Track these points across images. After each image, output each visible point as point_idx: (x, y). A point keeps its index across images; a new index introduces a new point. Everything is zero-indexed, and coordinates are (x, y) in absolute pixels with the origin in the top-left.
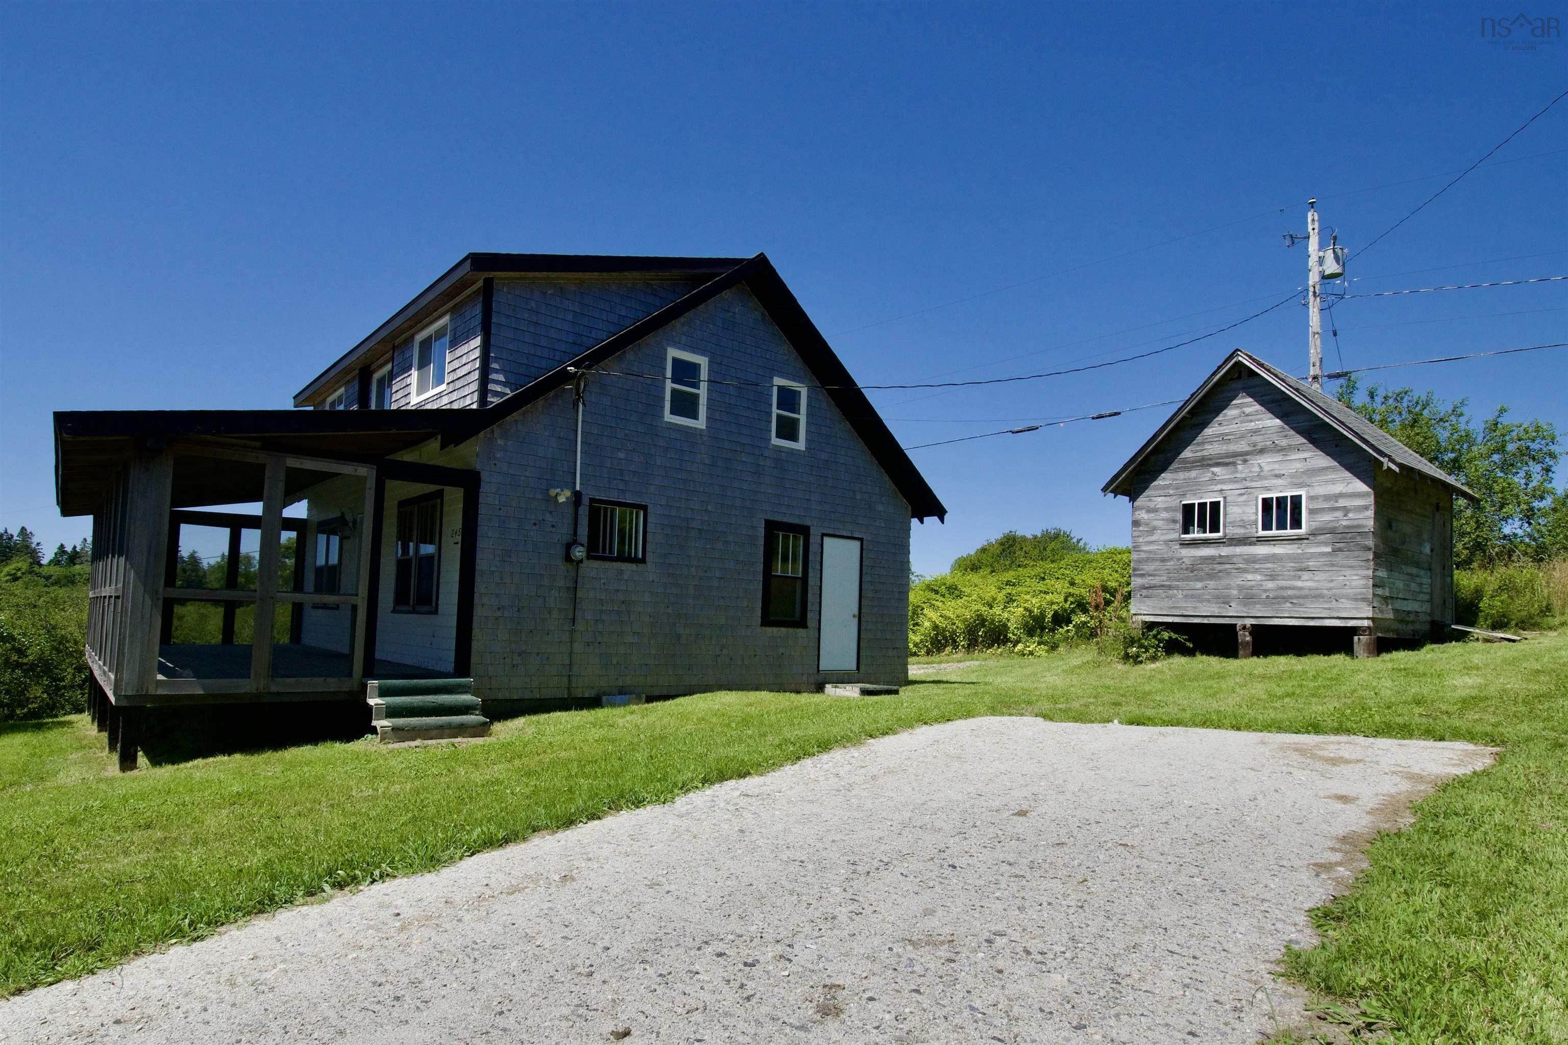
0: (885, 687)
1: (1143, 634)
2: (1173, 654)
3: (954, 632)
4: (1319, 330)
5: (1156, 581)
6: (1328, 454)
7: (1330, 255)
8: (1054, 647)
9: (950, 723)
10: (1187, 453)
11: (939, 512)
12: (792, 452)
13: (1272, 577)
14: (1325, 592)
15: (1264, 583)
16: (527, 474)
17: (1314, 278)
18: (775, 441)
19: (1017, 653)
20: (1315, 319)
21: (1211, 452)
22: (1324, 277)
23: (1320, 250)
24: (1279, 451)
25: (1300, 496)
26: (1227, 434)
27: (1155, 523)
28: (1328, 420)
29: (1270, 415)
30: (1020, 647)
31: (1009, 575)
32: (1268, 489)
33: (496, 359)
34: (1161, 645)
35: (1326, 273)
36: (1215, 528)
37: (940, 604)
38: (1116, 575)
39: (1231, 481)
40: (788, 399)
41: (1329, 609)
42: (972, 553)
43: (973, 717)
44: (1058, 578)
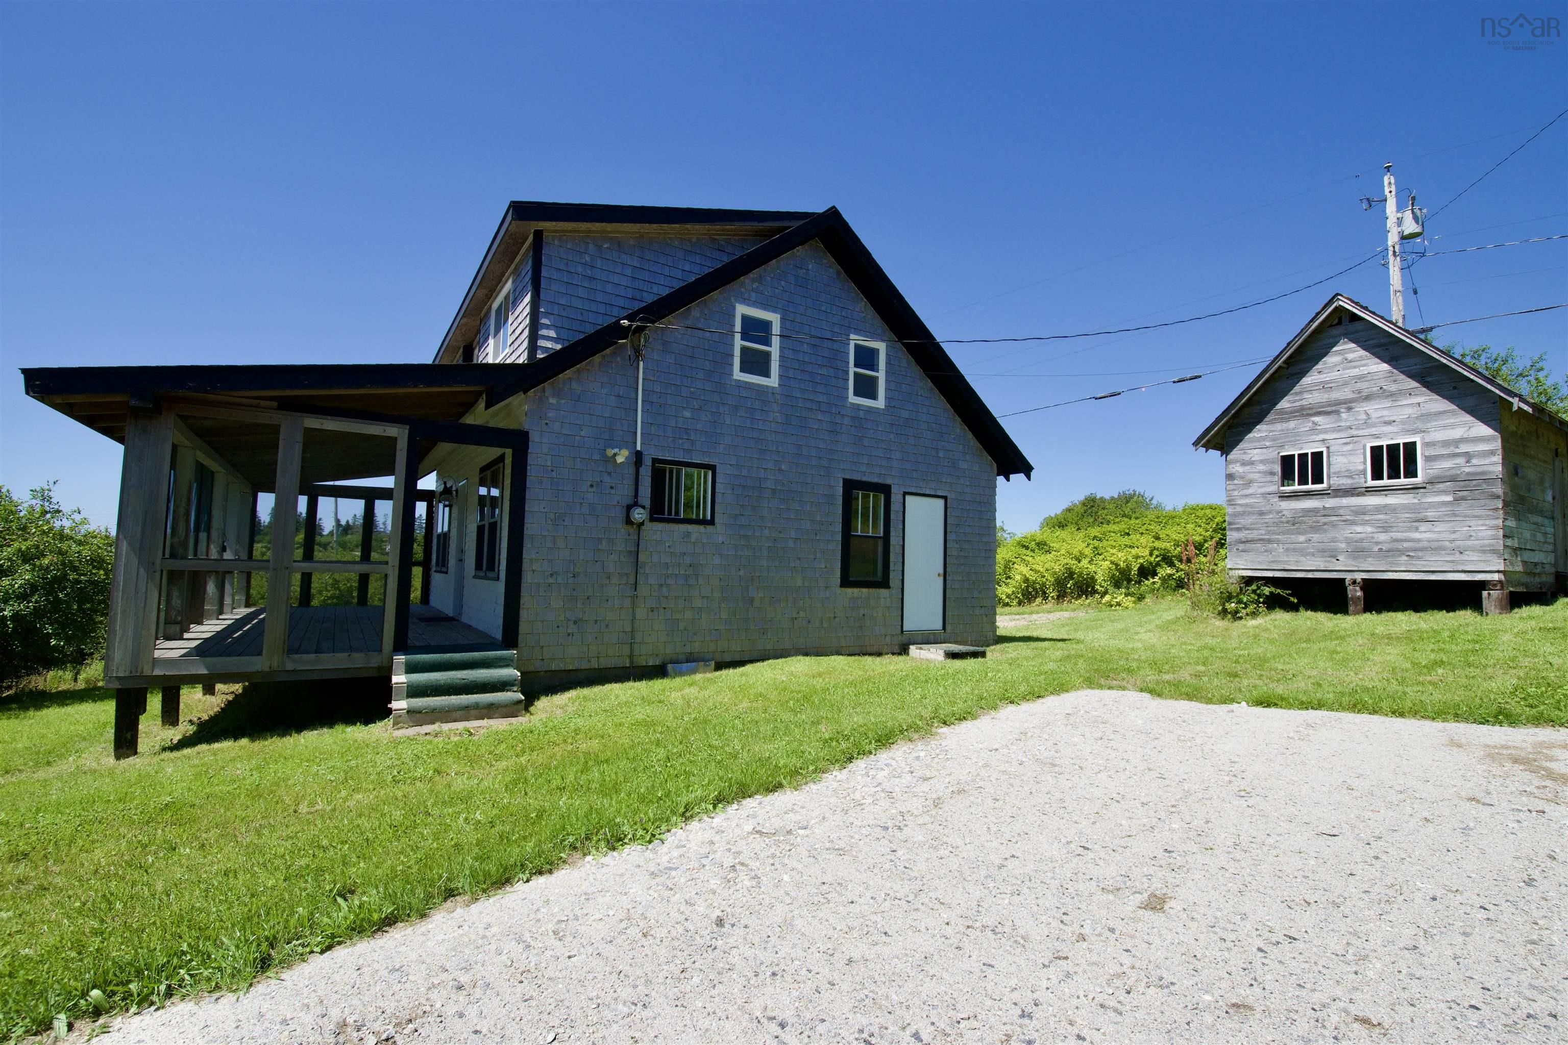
0: (972, 649)
1: (1241, 589)
2: (1274, 609)
3: (1044, 584)
4: (1400, 288)
5: (1253, 535)
6: (1444, 397)
7: (1408, 215)
8: (1141, 598)
9: (1040, 700)
10: (1284, 404)
11: (1026, 468)
12: (870, 410)
13: (1385, 529)
14: (1447, 544)
15: (1375, 535)
16: (583, 433)
17: (1393, 238)
18: (853, 399)
19: (1104, 604)
20: (1395, 277)
21: (1311, 401)
22: (1404, 238)
23: (1398, 211)
24: (1387, 397)
25: (1414, 443)
26: (1327, 382)
27: (1251, 476)
28: (1445, 361)
29: (1377, 360)
30: (1107, 598)
31: (1095, 531)
32: (1377, 437)
33: (547, 314)
34: (1261, 600)
35: (1405, 233)
36: (1318, 479)
37: (1030, 559)
38: (1199, 530)
39: (1334, 430)
40: (866, 358)
41: (1452, 562)
42: (1059, 512)
43: (1067, 691)
44: (1142, 534)
